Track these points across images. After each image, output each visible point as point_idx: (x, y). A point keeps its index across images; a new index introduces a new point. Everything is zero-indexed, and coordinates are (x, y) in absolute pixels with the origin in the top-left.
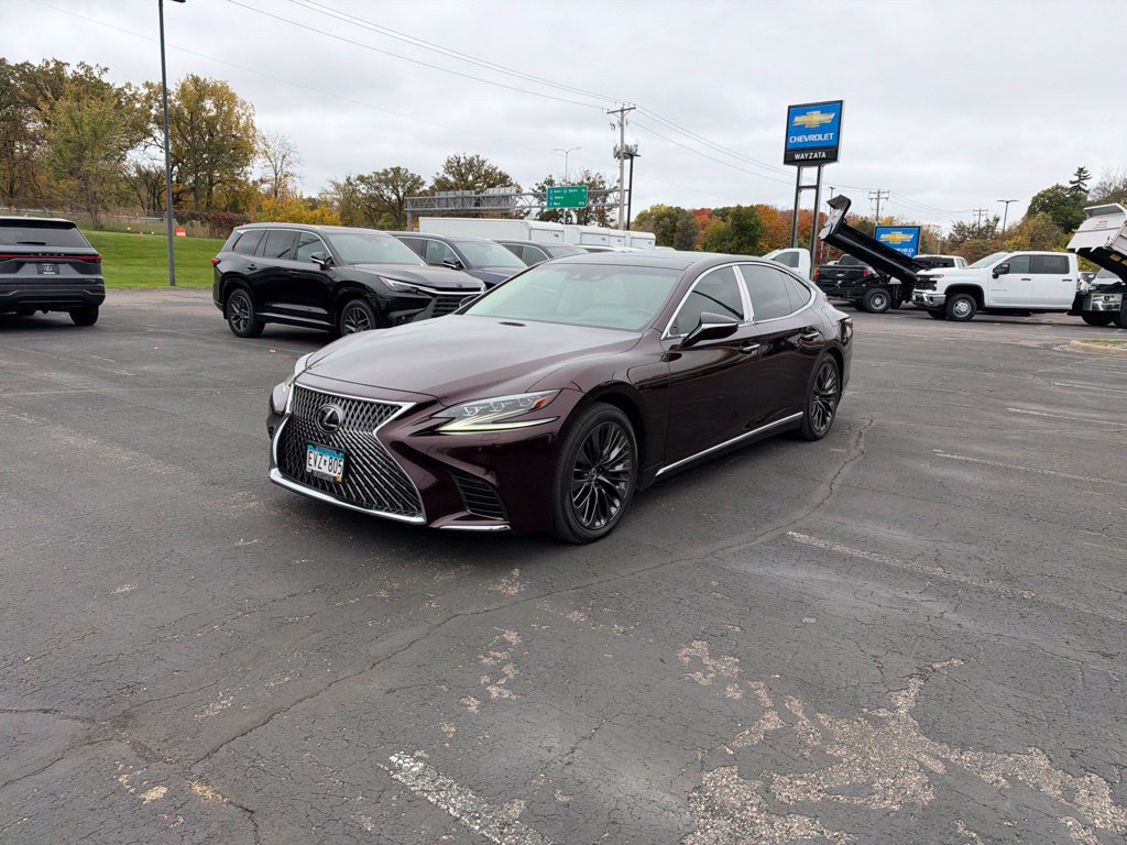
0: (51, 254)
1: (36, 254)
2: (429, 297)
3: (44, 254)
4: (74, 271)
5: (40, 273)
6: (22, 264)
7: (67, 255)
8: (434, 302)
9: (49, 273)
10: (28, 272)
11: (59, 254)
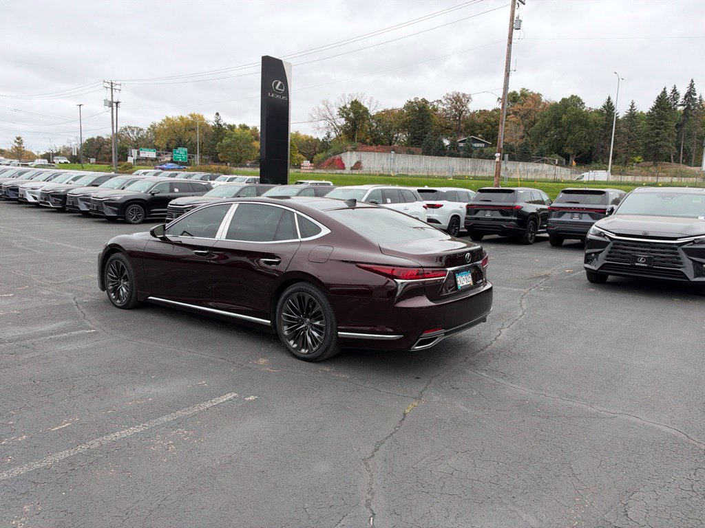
0: (578, 208)
1: (571, 208)
2: (608, 240)
3: (575, 208)
4: (591, 218)
5: (572, 218)
6: (565, 213)
7: (587, 209)
8: (611, 245)
9: (576, 219)
10: (566, 218)
11: (583, 209)
